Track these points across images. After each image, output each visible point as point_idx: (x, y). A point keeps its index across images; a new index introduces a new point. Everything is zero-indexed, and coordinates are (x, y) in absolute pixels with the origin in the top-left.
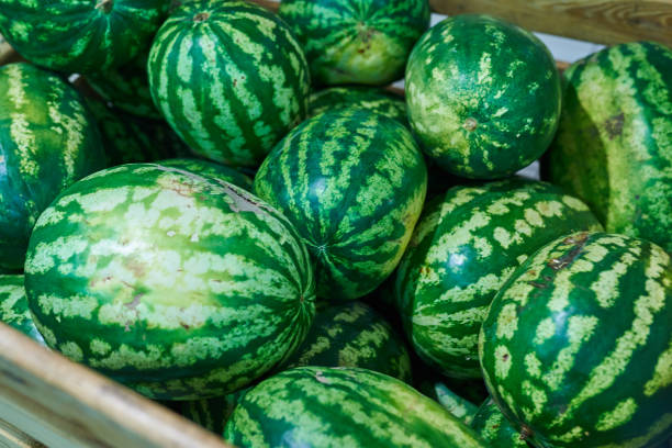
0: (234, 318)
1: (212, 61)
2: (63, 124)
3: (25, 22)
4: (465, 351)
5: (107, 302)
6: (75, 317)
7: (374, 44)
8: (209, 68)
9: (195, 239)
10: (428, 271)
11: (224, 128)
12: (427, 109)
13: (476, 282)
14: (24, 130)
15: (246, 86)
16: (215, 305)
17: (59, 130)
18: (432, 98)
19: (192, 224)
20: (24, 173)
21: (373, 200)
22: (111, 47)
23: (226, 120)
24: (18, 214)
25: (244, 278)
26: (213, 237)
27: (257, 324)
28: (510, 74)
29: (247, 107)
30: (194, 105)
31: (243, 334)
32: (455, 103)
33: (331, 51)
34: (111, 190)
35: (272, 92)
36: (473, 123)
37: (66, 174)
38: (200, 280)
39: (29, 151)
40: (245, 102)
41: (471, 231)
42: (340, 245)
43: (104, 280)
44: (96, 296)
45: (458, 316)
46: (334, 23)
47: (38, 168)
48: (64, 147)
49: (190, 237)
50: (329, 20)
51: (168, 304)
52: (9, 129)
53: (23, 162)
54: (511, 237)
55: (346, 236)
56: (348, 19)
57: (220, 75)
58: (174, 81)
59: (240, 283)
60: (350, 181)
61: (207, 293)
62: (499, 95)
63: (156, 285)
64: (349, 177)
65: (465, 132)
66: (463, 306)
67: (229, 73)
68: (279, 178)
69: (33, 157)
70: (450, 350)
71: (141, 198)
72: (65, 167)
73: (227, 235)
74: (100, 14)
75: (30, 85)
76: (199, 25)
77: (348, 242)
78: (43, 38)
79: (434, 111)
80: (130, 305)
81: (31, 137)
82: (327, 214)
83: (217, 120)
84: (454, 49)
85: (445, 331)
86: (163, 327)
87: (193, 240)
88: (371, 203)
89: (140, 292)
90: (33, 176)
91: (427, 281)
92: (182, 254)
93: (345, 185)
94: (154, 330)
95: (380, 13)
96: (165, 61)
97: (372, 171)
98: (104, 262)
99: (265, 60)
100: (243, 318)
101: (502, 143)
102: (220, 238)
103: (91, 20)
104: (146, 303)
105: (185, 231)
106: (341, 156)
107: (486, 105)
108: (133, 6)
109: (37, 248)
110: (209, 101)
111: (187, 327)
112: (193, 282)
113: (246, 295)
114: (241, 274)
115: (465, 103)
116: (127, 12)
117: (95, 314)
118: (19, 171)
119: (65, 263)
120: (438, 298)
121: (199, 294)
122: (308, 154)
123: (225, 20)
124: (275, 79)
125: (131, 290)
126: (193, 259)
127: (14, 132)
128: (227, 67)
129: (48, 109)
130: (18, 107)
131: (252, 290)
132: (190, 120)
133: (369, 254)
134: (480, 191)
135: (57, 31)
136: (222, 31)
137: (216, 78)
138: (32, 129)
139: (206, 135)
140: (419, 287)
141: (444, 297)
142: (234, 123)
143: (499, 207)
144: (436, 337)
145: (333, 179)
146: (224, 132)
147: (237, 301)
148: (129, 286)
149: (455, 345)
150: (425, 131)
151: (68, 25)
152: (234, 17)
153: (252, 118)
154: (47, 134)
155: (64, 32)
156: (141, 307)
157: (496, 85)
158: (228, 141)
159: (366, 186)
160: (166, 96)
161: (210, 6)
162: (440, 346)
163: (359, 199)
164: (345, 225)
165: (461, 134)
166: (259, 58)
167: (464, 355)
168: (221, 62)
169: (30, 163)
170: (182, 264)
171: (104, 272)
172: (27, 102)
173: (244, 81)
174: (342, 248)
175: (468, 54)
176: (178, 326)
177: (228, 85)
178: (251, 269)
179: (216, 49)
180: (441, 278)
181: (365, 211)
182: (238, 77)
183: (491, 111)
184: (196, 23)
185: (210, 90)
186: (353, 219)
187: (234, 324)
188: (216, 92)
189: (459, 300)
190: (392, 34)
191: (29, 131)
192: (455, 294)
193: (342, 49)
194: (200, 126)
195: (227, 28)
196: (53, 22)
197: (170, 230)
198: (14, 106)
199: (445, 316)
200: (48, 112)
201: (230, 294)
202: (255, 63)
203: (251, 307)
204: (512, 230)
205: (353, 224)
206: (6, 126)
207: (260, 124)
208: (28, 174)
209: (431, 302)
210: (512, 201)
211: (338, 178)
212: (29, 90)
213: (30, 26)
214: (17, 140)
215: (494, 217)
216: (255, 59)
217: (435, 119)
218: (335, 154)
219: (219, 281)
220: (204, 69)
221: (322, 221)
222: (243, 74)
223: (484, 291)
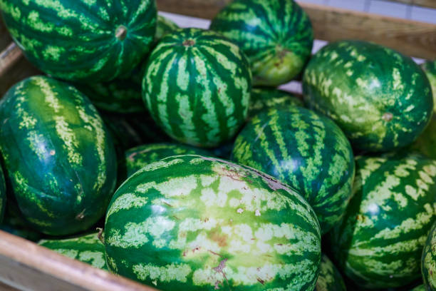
0: (293, 272)
1: (204, 75)
2: (91, 122)
3: (59, 46)
4: (391, 271)
5: (199, 268)
6: (171, 281)
7: (285, 60)
8: (202, 80)
9: (258, 214)
10: (363, 218)
11: (208, 122)
12: (354, 107)
13: (400, 224)
14: (66, 129)
15: (227, 92)
16: (281, 263)
17: (90, 128)
18: (358, 99)
19: (253, 203)
20: (72, 163)
21: (338, 173)
22: (122, 65)
23: (210, 117)
24: (69, 195)
25: (296, 241)
26: (270, 212)
27: (306, 274)
28: (414, 82)
29: (226, 107)
30: (188, 106)
31: (298, 283)
32: (378, 103)
33: (257, 65)
34: (181, 178)
35: (241, 95)
36: (389, 116)
37: (100, 161)
38: (268, 245)
39: (73, 145)
40: (225, 103)
41: (390, 189)
42: (318, 205)
43: (194, 251)
44: (189, 263)
45: (389, 249)
46: (262, 46)
47: (81, 159)
48: (96, 140)
49: (255, 213)
50: (259, 44)
51: (248, 266)
52: (55, 129)
53: (70, 154)
54: (417, 192)
55: (323, 199)
56: (271, 43)
57: (209, 85)
58: (173, 89)
59: (294, 245)
60: (322, 160)
61: (274, 255)
62: (408, 97)
63: (237, 252)
64: (321, 157)
65: (384, 122)
66: (392, 242)
67: (216, 83)
68: (267, 160)
69: (77, 150)
70: (380, 272)
71: (209, 184)
72: (98, 156)
73: (278, 209)
74: (117, 40)
75: (59, 93)
76: (190, 49)
77: (324, 203)
78: (73, 59)
79: (361, 108)
80: (217, 268)
81: (72, 134)
82: (310, 184)
83: (204, 117)
84: (370, 66)
85: (377, 259)
86: (245, 284)
87: (257, 215)
88: (337, 175)
89: (224, 258)
90: (79, 165)
91: (363, 225)
92: (252, 227)
93: (320, 163)
94: (238, 286)
95: (292, 39)
96: (166, 75)
97: (334, 152)
98: (191, 236)
99: (238, 74)
100: (299, 271)
101: (408, 128)
102: (274, 211)
103: (110, 45)
104: (231, 267)
105: (250, 208)
106: (312, 142)
107: (400, 104)
108: (140, 35)
109: (126, 227)
110: (200, 104)
111: (262, 282)
112: (264, 248)
113: (299, 253)
114: (294, 238)
115: (385, 103)
116: (136, 39)
117: (190, 278)
118: (68, 161)
119: (158, 239)
120: (373, 236)
121: (269, 256)
122: (285, 141)
123: (208, 45)
124: (243, 87)
125: (217, 257)
126: (260, 229)
127: (59, 131)
128: (214, 79)
129: (78, 112)
130: (57, 111)
131: (303, 250)
132: (182, 117)
133: (335, 210)
134: (383, 160)
135: (86, 54)
136: (209, 53)
137: (207, 87)
138: (72, 128)
139: (192, 127)
140: (357, 230)
141: (378, 236)
142: (215, 119)
143: (401, 171)
144: (369, 263)
145: (311, 159)
146: (207, 125)
147: (294, 259)
148: (215, 254)
149: (384, 268)
150: (350, 121)
151: (95, 49)
152: (214, 43)
153: (228, 115)
154: (82, 132)
155: (91, 54)
156: (226, 269)
157: (406, 91)
158: (208, 131)
159: (333, 163)
160: (165, 100)
161: (193, 35)
162: (372, 270)
163: (330, 173)
164: (322, 191)
165: (380, 123)
166: (234, 72)
167: (389, 275)
168: (210, 76)
169: (76, 155)
170: (253, 234)
171: (193, 244)
172: (62, 107)
173: (225, 89)
174: (319, 208)
175: (383, 69)
176: (256, 282)
177: (215, 92)
178: (299, 233)
179: (206, 66)
180: (374, 222)
181: (335, 181)
182: (222, 86)
183: (404, 107)
184: (187, 48)
185: (201, 96)
186: (328, 187)
187: (293, 275)
188: (206, 97)
189: (389, 237)
190: (298, 53)
191: (70, 130)
192: (386, 233)
193: (265, 63)
194: (190, 121)
195: (212, 51)
196: (83, 46)
197: (238, 208)
198: (54, 111)
199: (378, 249)
200: (78, 114)
201: (289, 254)
202: (232, 76)
203: (303, 262)
204: (416, 187)
205: (327, 190)
206: (52, 127)
207: (232, 118)
208: (75, 163)
209: (368, 239)
210: (407, 166)
211: (314, 158)
212: (60, 97)
213: (63, 49)
214: (63, 137)
215: (402, 179)
216: (231, 73)
217: (361, 114)
218: (307, 140)
219: (281, 245)
220: (198, 81)
221: (306, 189)
222: (225, 84)
223: (406, 231)
